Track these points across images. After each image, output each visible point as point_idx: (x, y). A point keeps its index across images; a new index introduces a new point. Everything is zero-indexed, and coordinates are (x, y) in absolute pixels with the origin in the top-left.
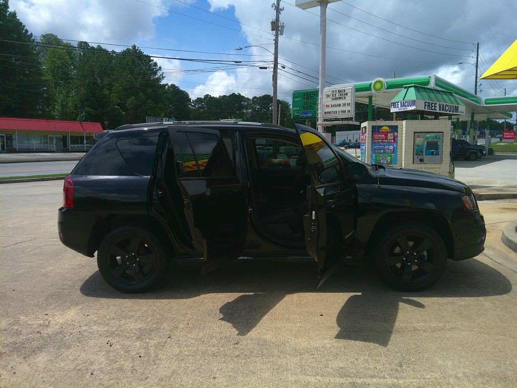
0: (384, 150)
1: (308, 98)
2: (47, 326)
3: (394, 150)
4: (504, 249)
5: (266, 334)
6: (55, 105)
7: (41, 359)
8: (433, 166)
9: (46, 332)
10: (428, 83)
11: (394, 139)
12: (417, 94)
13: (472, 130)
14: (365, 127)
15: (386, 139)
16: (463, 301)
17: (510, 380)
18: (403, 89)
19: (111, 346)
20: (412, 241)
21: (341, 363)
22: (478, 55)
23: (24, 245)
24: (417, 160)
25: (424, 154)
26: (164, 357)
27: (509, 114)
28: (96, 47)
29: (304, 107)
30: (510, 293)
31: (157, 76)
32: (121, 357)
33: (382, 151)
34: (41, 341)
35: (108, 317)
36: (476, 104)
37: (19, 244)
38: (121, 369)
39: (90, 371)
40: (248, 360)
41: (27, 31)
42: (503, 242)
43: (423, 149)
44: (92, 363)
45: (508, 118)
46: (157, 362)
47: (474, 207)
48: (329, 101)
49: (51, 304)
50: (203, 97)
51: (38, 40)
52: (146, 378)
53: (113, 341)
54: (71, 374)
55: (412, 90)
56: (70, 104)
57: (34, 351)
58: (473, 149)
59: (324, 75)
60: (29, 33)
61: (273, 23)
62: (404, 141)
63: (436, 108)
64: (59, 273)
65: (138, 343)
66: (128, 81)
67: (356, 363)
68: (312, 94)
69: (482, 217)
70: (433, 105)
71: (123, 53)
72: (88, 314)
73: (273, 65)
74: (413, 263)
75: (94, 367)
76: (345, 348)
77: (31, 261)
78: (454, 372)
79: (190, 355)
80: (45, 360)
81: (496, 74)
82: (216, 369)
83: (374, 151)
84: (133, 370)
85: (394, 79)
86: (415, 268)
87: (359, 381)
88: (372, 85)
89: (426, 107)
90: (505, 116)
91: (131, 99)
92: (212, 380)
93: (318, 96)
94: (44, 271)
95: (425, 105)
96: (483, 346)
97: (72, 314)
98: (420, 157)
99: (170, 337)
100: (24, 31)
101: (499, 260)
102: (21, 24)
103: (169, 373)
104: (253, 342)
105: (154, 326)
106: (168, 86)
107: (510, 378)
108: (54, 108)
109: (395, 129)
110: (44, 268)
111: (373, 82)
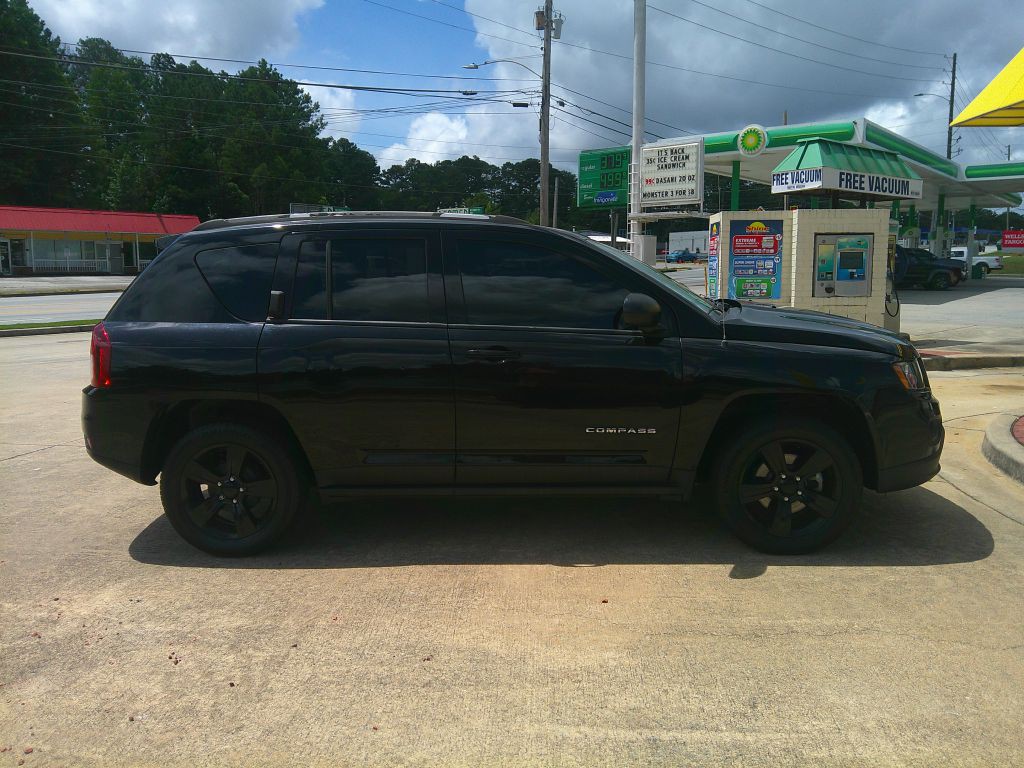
0: (755, 269)
1: (612, 165)
2: (55, 622)
3: (774, 268)
4: (986, 468)
5: (489, 639)
6: (109, 180)
7: (34, 690)
8: (851, 301)
9: (49, 635)
10: (850, 135)
11: (775, 247)
12: (826, 156)
13: (940, 229)
14: (718, 224)
15: (760, 247)
16: (893, 574)
17: (969, 734)
18: (797, 147)
19: (176, 663)
20: (792, 453)
21: (633, 699)
22: (954, 78)
23: (28, 459)
24: (820, 289)
25: (835, 277)
26: (280, 685)
27: (1015, 198)
28: (188, 65)
29: (602, 184)
30: (988, 559)
31: (310, 123)
32: (194, 686)
33: (751, 272)
34: (39, 654)
35: (178, 604)
36: (948, 176)
37: (19, 458)
38: (191, 711)
39: (129, 714)
40: (448, 693)
41: (48, 33)
42: (985, 454)
43: (832, 267)
44: (134, 698)
45: (1013, 204)
46: (264, 695)
47: (919, 384)
48: (652, 172)
49: (68, 578)
50: (404, 164)
51: (73, 50)
52: (239, 729)
53: (184, 653)
54: (90, 720)
55: (815, 149)
56: (138, 179)
57: (22, 673)
58: (943, 267)
59: (642, 118)
60: (54, 37)
61: (539, 14)
62: (794, 252)
63: (863, 185)
64: (93, 516)
65: (231, 658)
66: (253, 133)
67: (664, 699)
68: (619, 157)
69: (936, 405)
70: (857, 178)
71: (241, 76)
72: (139, 598)
73: (540, 100)
74: (794, 498)
75: (138, 706)
76: (645, 668)
77: (38, 493)
78: (859, 719)
79: (331, 682)
80: (42, 690)
81: (982, 117)
82: (380, 711)
83: (735, 270)
84: (215, 712)
85: (786, 127)
86: (797, 507)
87: (666, 736)
88: (740, 138)
89: (844, 183)
90: (1008, 202)
91: (259, 169)
92: (370, 733)
93: (630, 162)
94: (61, 512)
95: (841, 180)
96: (923, 666)
97: (107, 599)
98: (826, 283)
99: (295, 646)
100: (43, 33)
101: (972, 491)
102: (36, 18)
103: (284, 719)
104: (461, 655)
105: (268, 622)
106: (334, 142)
107: (969, 731)
108: (107, 187)
109: (776, 227)
110: (63, 506)
111: (741, 133)
